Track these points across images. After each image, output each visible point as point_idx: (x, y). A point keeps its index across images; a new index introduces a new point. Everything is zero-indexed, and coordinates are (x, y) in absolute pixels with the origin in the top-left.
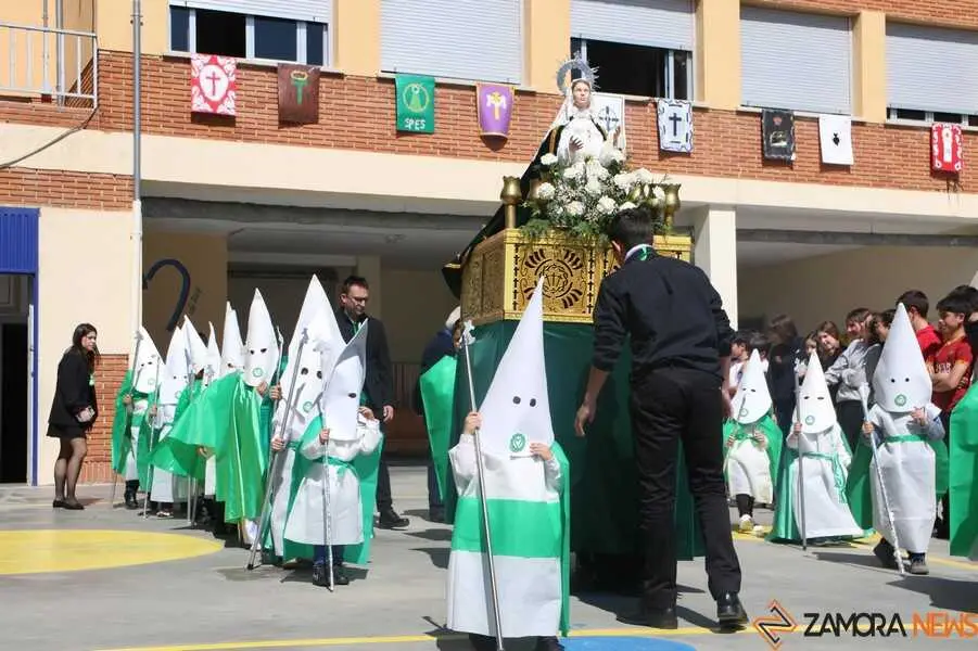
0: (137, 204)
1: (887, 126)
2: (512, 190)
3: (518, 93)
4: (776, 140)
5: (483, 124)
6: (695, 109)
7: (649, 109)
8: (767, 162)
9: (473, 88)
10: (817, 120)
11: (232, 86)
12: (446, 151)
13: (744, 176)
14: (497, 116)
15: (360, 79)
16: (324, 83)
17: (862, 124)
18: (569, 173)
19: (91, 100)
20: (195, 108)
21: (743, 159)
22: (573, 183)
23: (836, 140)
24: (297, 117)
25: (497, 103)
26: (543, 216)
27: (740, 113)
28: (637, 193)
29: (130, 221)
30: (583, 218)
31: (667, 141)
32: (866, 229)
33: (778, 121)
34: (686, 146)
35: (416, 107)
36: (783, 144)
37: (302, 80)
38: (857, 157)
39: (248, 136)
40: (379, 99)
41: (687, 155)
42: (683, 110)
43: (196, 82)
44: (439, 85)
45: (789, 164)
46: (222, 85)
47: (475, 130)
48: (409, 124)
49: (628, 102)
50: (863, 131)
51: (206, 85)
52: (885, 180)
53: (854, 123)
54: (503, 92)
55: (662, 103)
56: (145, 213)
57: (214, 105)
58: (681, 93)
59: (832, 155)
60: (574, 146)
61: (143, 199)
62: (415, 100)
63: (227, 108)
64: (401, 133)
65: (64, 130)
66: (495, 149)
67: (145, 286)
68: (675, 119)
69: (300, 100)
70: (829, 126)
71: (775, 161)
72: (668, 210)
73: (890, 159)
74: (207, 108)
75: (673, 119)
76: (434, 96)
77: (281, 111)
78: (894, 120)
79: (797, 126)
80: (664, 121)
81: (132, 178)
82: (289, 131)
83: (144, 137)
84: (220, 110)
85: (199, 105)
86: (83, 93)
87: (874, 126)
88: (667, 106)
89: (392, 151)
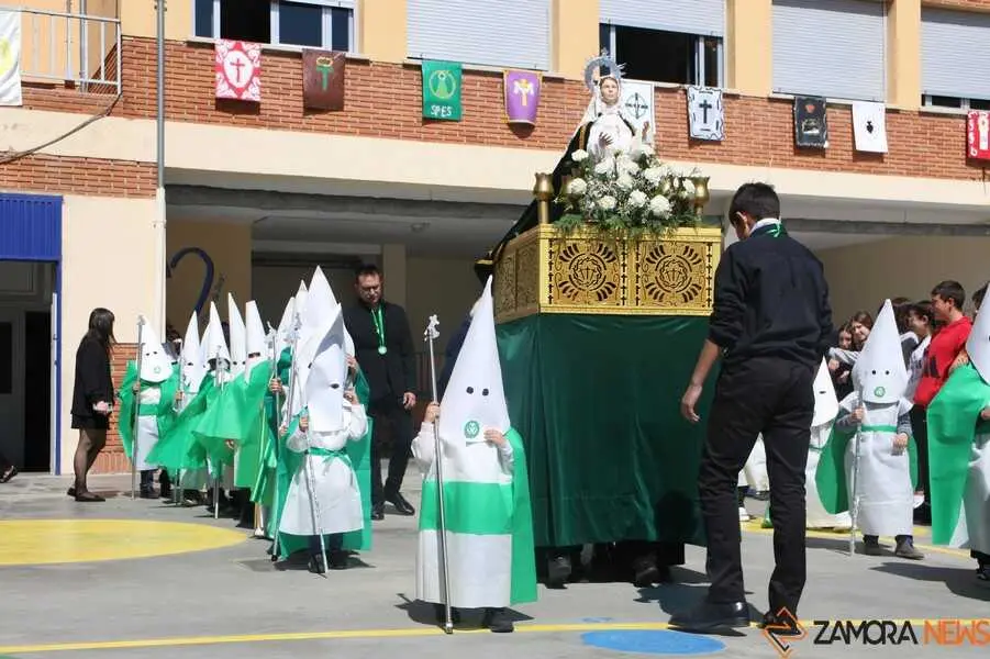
0: (161, 192)
1: (922, 114)
2: (545, 186)
3: (546, 79)
4: (807, 128)
5: (511, 111)
6: (726, 96)
7: (679, 96)
8: (799, 150)
9: (500, 75)
10: (850, 107)
11: (256, 72)
12: (473, 139)
13: (775, 165)
14: (525, 103)
15: (385, 65)
16: (349, 70)
17: (896, 111)
18: (600, 168)
19: (115, 87)
20: (219, 94)
21: (774, 148)
22: (603, 178)
23: (870, 128)
24: (322, 104)
25: (524, 89)
26: (576, 211)
27: (771, 100)
28: (667, 187)
29: (154, 209)
30: (615, 212)
31: (697, 129)
32: (900, 219)
33: (810, 108)
34: (716, 134)
35: (442, 93)
36: (816, 132)
37: (326, 66)
38: (891, 146)
39: (274, 123)
40: (405, 85)
41: (718, 142)
42: (714, 97)
43: (221, 68)
44: (466, 72)
45: (821, 152)
46: (247, 72)
47: (502, 118)
48: (436, 111)
49: (657, 89)
50: (898, 119)
51: (231, 72)
52: (918, 168)
53: (888, 111)
54: (530, 79)
55: (692, 90)
56: (169, 201)
57: (239, 91)
58: (711, 81)
59: (865, 143)
60: (604, 142)
61: (167, 187)
62: (442, 87)
63: (252, 94)
64: (428, 120)
65: (87, 117)
66: (522, 137)
67: (168, 275)
68: (705, 106)
69: (325, 87)
70: (863, 113)
71: (807, 150)
72: (698, 202)
73: (925, 148)
74: (232, 94)
75: (703, 106)
76: (460, 82)
77: (306, 97)
78: (930, 107)
79: (829, 113)
80: (694, 108)
81: (156, 166)
82: (313, 118)
83: (168, 124)
84: (245, 96)
85: (223, 91)
86: (106, 79)
87: (908, 114)
88: (698, 93)
89: (418, 138)
